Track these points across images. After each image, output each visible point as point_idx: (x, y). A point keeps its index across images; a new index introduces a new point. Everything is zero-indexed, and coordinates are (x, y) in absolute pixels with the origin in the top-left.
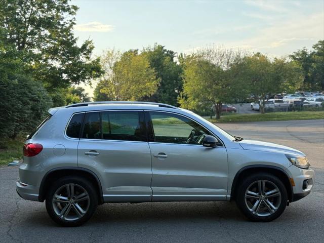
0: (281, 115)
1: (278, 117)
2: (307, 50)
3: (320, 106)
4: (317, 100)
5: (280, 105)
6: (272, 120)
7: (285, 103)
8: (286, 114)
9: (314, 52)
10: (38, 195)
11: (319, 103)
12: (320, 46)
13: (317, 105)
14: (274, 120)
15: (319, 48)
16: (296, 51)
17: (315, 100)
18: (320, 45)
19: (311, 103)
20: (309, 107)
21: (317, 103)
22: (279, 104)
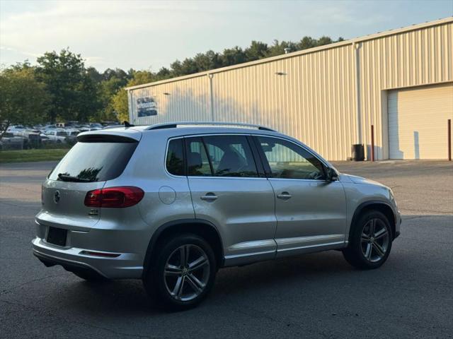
0: (25, 154)
1: (22, 156)
2: (30, 64)
3: (63, 141)
4: (59, 134)
5: (9, 141)
6: (15, 162)
7: (16, 137)
8: (31, 153)
9: (41, 68)
10: (142, 268)
11: (63, 138)
12: (47, 61)
13: (59, 141)
14: (19, 162)
15: (45, 62)
16: (15, 64)
17: (55, 134)
18: (47, 58)
19: (51, 137)
20: (50, 143)
21: (60, 137)
22: (8, 139)
